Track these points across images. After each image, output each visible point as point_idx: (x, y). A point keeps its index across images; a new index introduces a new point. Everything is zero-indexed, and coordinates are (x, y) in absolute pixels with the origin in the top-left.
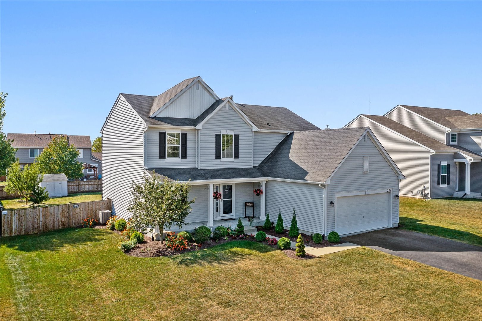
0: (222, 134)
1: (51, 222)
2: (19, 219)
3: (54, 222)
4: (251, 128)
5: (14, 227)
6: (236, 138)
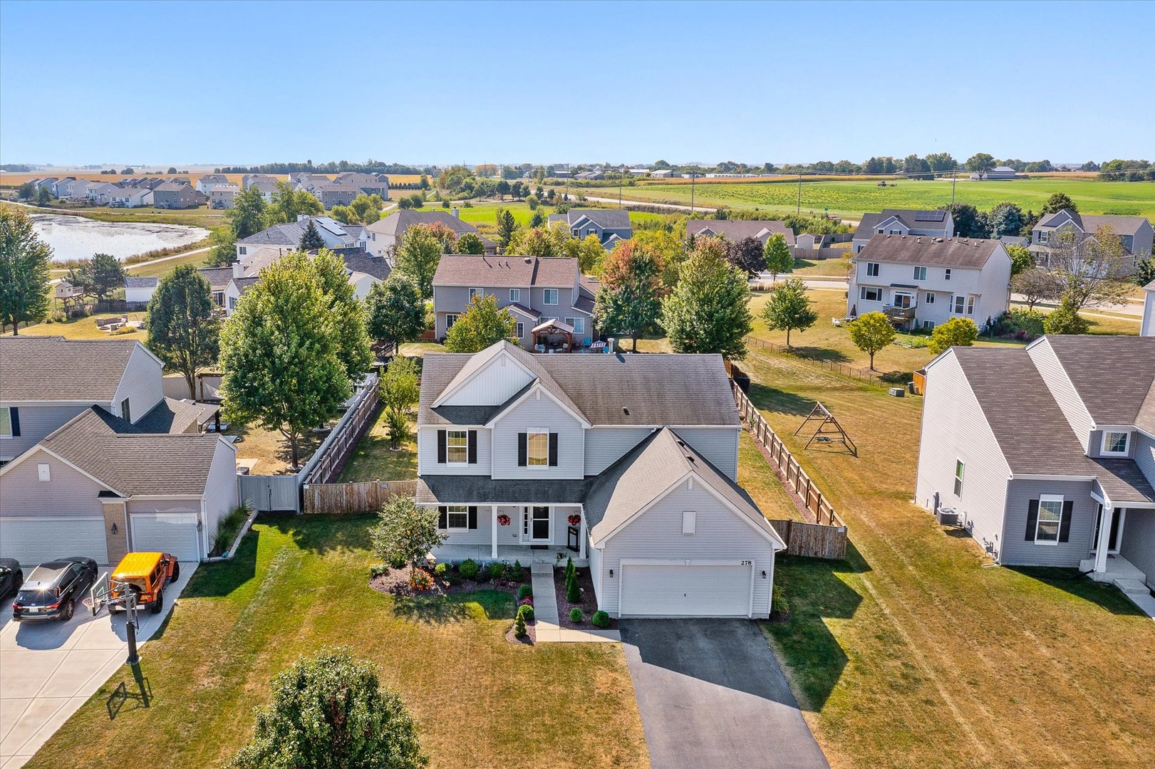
0: (528, 433)
1: (357, 502)
2: (321, 495)
3: (359, 502)
4: (579, 424)
5: (316, 503)
6: (554, 438)
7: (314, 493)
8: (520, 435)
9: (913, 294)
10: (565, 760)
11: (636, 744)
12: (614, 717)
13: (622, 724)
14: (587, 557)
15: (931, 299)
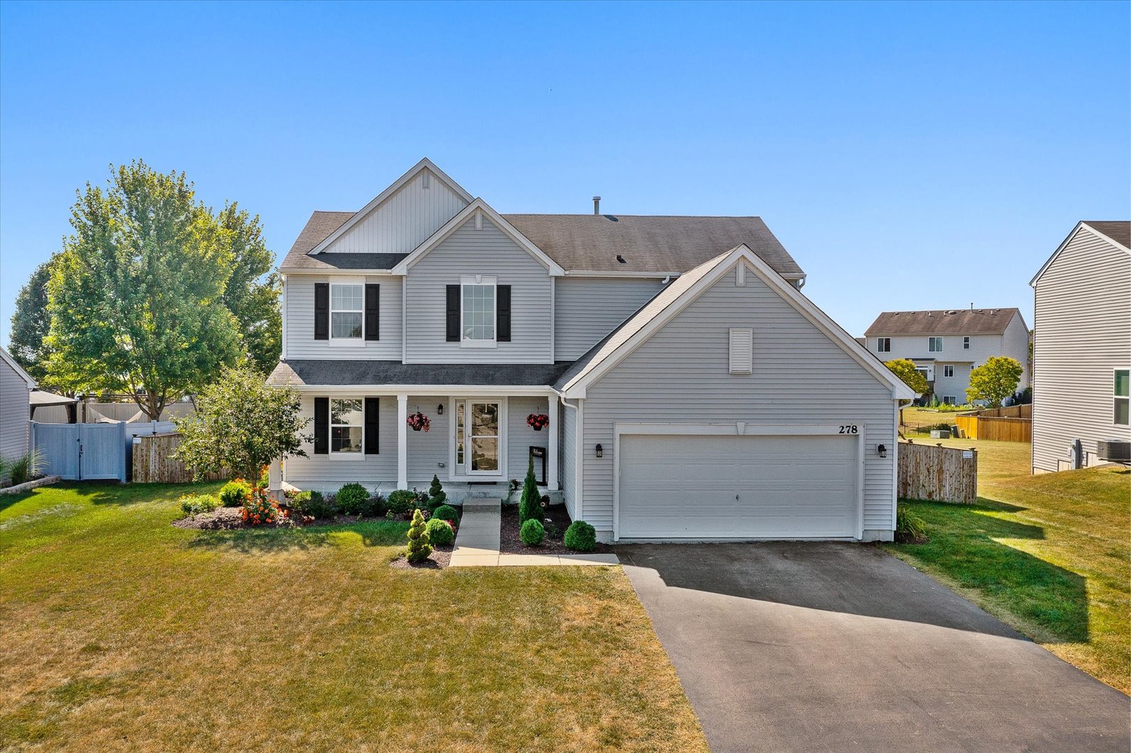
0: (462, 285)
2: (160, 453)
4: (546, 269)
5: (152, 468)
6: (504, 293)
7: (148, 451)
8: (449, 287)
9: (930, 367)
10: (468, 738)
11: (664, 705)
12: (605, 660)
13: (624, 671)
14: (561, 488)
15: (949, 373)
